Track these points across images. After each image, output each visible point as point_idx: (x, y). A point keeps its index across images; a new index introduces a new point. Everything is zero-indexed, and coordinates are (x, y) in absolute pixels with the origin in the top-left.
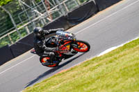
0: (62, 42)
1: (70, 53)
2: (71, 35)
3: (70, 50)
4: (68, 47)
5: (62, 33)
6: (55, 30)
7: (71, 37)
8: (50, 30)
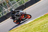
0: (22, 15)
1: (24, 19)
2: (25, 12)
3: (24, 18)
4: (24, 16)
6: (19, 10)
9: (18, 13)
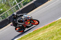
5: (26, 16)
7: (30, 18)
8: (20, 14)
9: (21, 18)
